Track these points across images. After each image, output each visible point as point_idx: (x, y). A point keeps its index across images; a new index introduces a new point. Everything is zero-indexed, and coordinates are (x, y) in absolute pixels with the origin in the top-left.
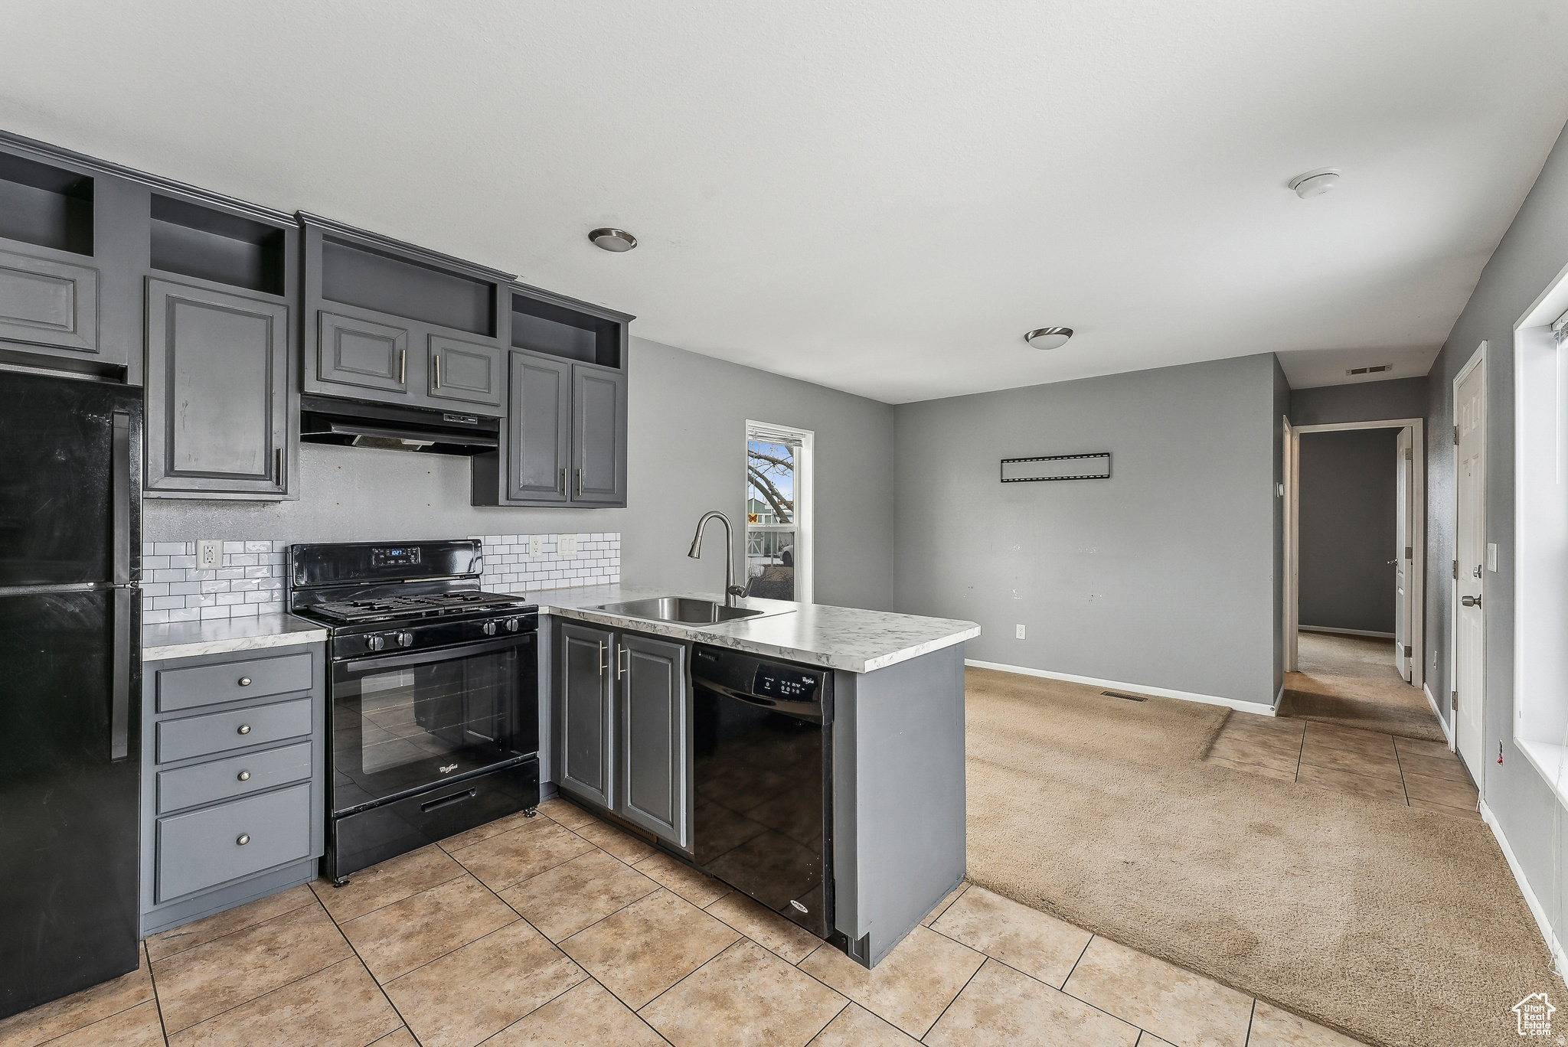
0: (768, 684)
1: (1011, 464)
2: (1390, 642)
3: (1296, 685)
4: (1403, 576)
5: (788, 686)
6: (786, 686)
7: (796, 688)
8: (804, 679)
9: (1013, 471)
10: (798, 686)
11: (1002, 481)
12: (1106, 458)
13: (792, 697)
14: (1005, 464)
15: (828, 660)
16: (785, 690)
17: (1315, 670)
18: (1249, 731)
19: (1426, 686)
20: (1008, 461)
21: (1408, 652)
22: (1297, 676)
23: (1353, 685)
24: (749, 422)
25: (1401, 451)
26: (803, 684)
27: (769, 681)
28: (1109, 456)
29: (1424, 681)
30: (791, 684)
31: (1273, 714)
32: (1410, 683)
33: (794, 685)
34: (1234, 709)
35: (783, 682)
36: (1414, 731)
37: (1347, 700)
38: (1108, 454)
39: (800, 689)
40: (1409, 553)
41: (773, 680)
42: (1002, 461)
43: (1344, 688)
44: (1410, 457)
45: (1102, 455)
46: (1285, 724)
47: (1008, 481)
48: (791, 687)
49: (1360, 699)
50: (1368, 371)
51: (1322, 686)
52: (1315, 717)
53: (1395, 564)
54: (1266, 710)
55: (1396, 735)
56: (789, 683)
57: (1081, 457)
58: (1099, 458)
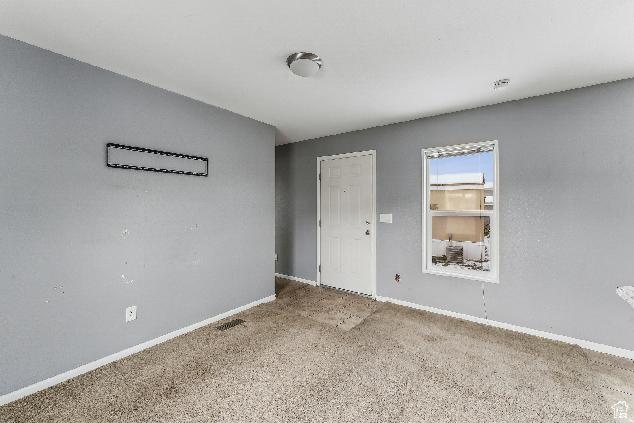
12: (204, 162)
31: (275, 298)
47: (116, 167)
57: (188, 158)
58: (199, 161)
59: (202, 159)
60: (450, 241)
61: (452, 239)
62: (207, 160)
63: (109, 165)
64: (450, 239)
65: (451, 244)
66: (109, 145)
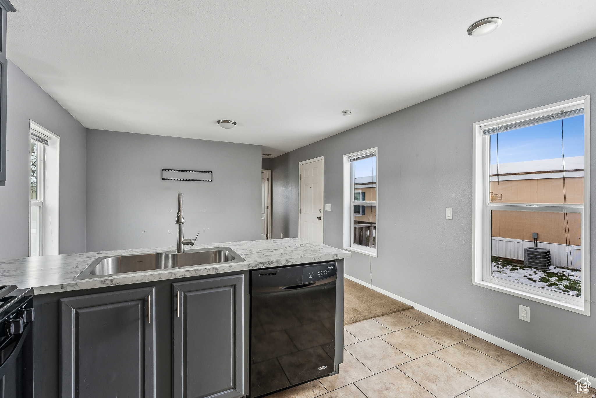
0: (311, 276)
1: (167, 171)
5: (322, 273)
6: (320, 273)
7: (325, 272)
8: (329, 267)
9: (167, 175)
10: (326, 271)
13: (325, 277)
15: (337, 256)
16: (320, 275)
20: (165, 170)
26: (328, 270)
27: (311, 274)
30: (323, 271)
33: (324, 271)
35: (319, 272)
39: (327, 272)
41: (313, 273)
47: (165, 179)
48: (323, 273)
56: (322, 272)
57: (201, 172)
58: (207, 173)
59: (209, 172)
60: (535, 242)
61: (538, 239)
62: (211, 172)
63: (162, 179)
64: (536, 240)
65: (536, 245)
66: (163, 170)
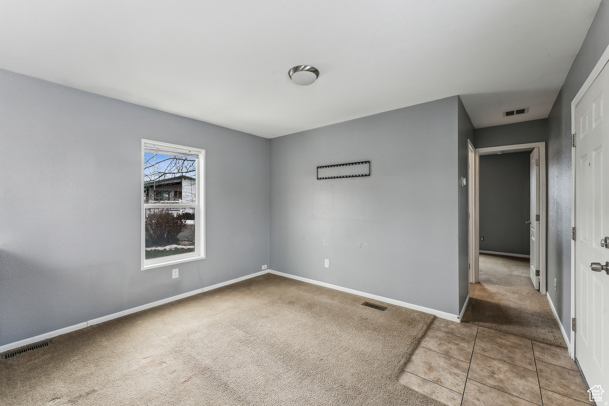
1: (322, 169)
2: (527, 261)
3: (476, 294)
4: (535, 230)
9: (323, 173)
11: (318, 179)
12: (368, 164)
14: (319, 169)
17: (489, 281)
18: (441, 339)
19: (548, 294)
20: (320, 167)
21: (538, 273)
22: (478, 287)
23: (508, 293)
24: (143, 141)
25: (533, 161)
28: (369, 163)
29: (547, 290)
31: (458, 321)
32: (539, 290)
34: (436, 316)
36: (545, 337)
37: (504, 307)
38: (369, 162)
40: (538, 218)
42: (318, 167)
43: (502, 295)
44: (538, 165)
45: (366, 162)
46: (465, 330)
47: (321, 179)
49: (512, 305)
50: (515, 113)
51: (491, 295)
52: (484, 324)
53: (530, 223)
54: (455, 318)
55: (533, 339)
58: (364, 164)
